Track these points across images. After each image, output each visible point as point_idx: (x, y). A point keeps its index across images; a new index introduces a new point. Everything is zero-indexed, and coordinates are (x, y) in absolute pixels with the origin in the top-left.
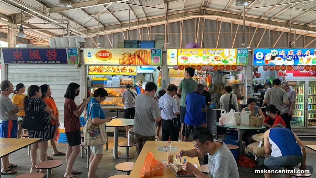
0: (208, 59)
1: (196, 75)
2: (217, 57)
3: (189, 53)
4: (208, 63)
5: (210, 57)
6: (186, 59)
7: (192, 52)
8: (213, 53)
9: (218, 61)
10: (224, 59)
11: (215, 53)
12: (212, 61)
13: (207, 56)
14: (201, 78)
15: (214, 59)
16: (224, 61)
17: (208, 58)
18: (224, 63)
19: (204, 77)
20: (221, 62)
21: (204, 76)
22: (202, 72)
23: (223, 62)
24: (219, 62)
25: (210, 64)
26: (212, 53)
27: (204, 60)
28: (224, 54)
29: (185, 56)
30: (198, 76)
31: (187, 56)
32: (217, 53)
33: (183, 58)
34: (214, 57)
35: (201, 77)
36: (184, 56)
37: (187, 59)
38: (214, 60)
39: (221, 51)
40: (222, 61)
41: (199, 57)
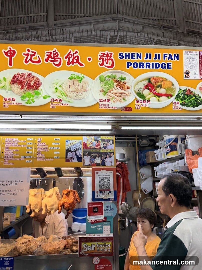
0: (121, 87)
1: (80, 159)
2: (158, 79)
3: (43, 61)
4: (125, 104)
5: (130, 80)
6: (30, 87)
7: (56, 58)
8: (141, 65)
9: (162, 98)
10: (183, 88)
11: (148, 65)
12: (139, 99)
13: (119, 76)
14: (100, 169)
15: (146, 87)
16: (183, 99)
17: (120, 83)
18: (183, 104)
19: (108, 164)
20: (173, 99)
21: (108, 160)
22: (102, 146)
23: (180, 102)
24: (165, 101)
25: (131, 109)
26: (135, 65)
27: (105, 92)
28: (185, 69)
29: (26, 72)
30: (87, 160)
31: (33, 74)
32: (157, 66)
33: (20, 83)
34: (146, 83)
35: (98, 164)
36: (23, 75)
37: (37, 85)
38: (146, 92)
39: (170, 57)
40: (178, 96)
41: (86, 79)
